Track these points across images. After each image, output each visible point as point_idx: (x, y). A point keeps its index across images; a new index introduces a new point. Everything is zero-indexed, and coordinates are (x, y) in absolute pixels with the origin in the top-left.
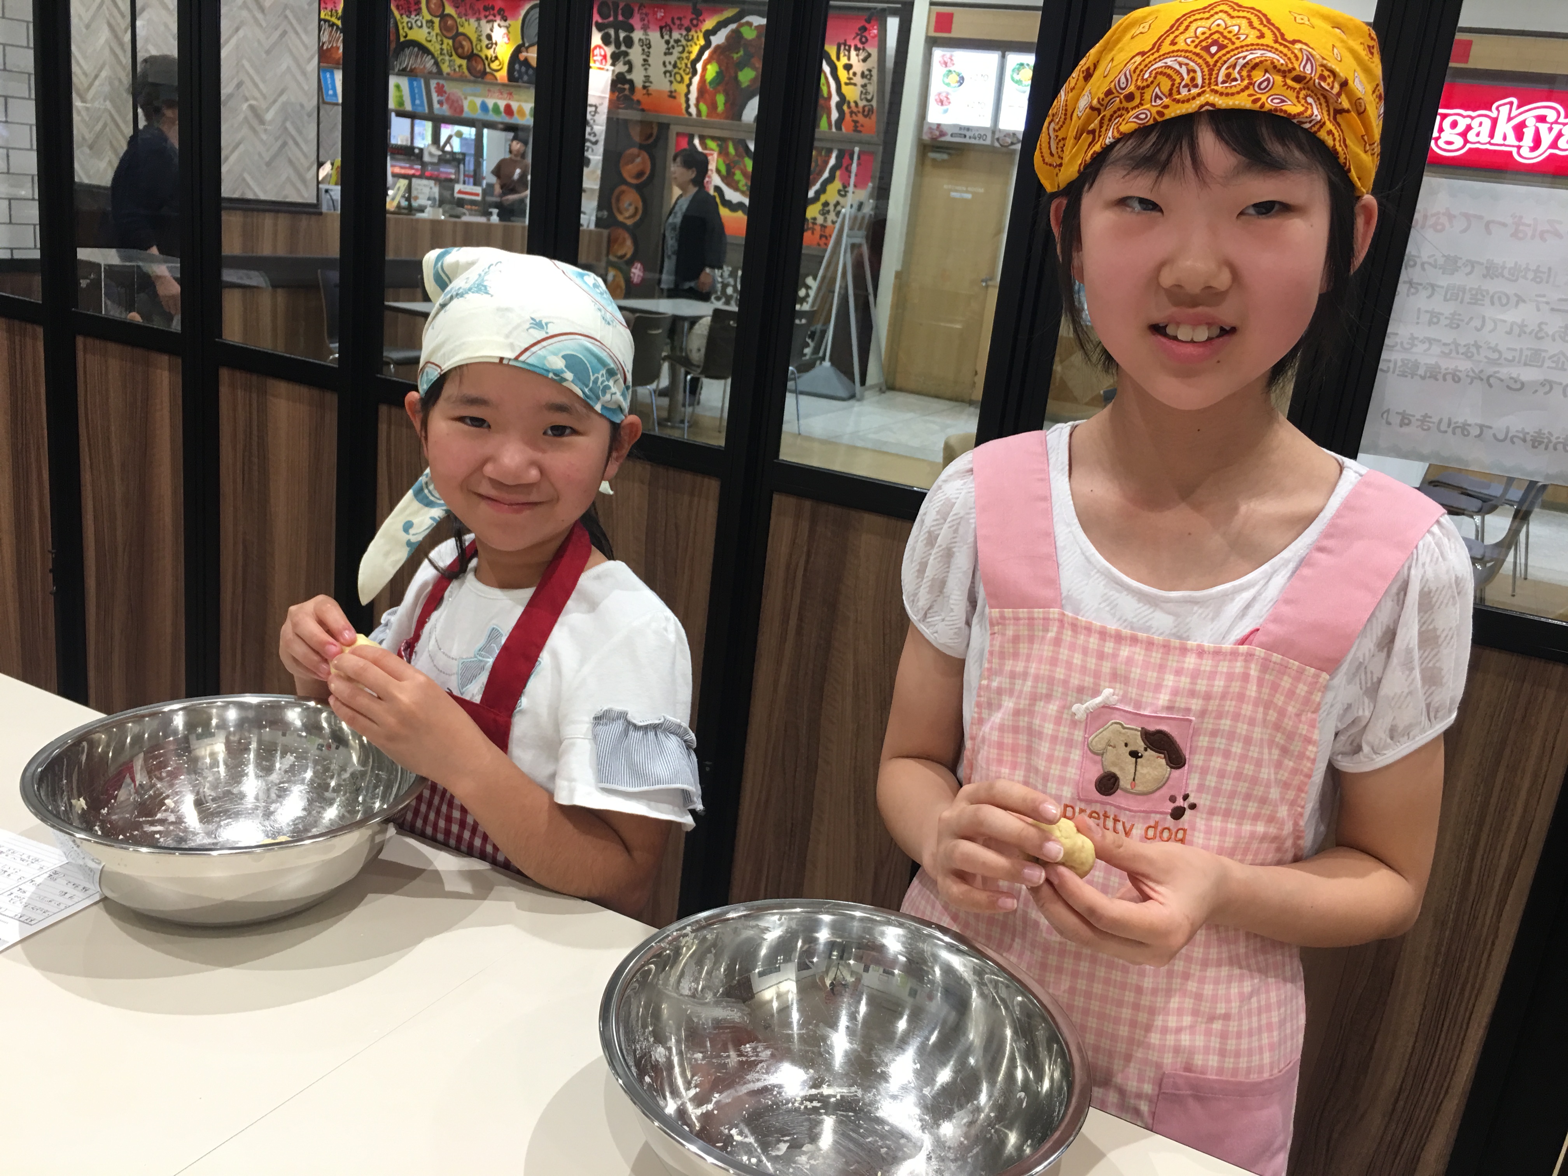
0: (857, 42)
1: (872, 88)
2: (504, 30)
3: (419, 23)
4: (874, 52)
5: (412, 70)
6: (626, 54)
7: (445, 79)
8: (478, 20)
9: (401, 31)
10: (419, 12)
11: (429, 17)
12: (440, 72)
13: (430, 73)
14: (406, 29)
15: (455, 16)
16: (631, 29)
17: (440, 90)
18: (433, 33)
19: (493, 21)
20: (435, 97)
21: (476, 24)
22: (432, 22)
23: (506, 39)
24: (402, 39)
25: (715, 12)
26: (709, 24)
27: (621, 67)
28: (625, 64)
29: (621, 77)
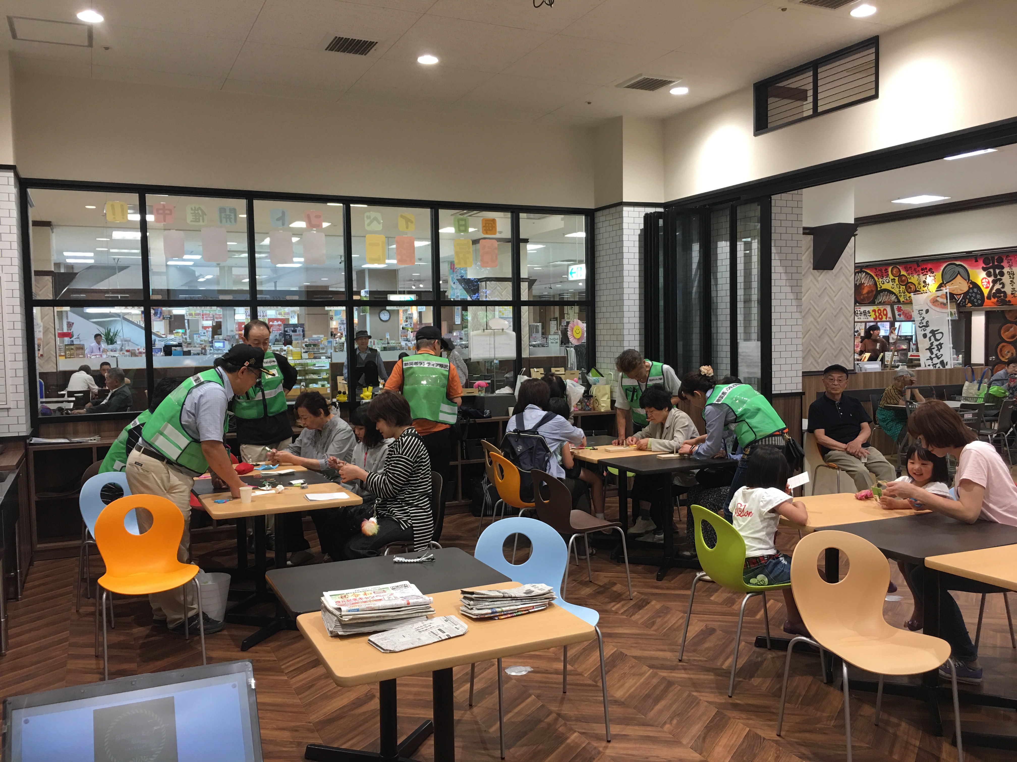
2: (933, 278)
3: (887, 281)
5: (884, 302)
6: (1001, 280)
7: (902, 304)
8: (919, 275)
9: (878, 286)
10: (887, 276)
11: (893, 277)
12: (899, 301)
13: (894, 302)
14: (881, 285)
15: (906, 275)
16: (1003, 268)
17: (899, 309)
18: (895, 284)
19: (926, 274)
20: (897, 313)
21: (917, 277)
22: (894, 279)
23: (934, 282)
24: (879, 289)
27: (998, 286)
28: (1000, 284)
29: (998, 291)
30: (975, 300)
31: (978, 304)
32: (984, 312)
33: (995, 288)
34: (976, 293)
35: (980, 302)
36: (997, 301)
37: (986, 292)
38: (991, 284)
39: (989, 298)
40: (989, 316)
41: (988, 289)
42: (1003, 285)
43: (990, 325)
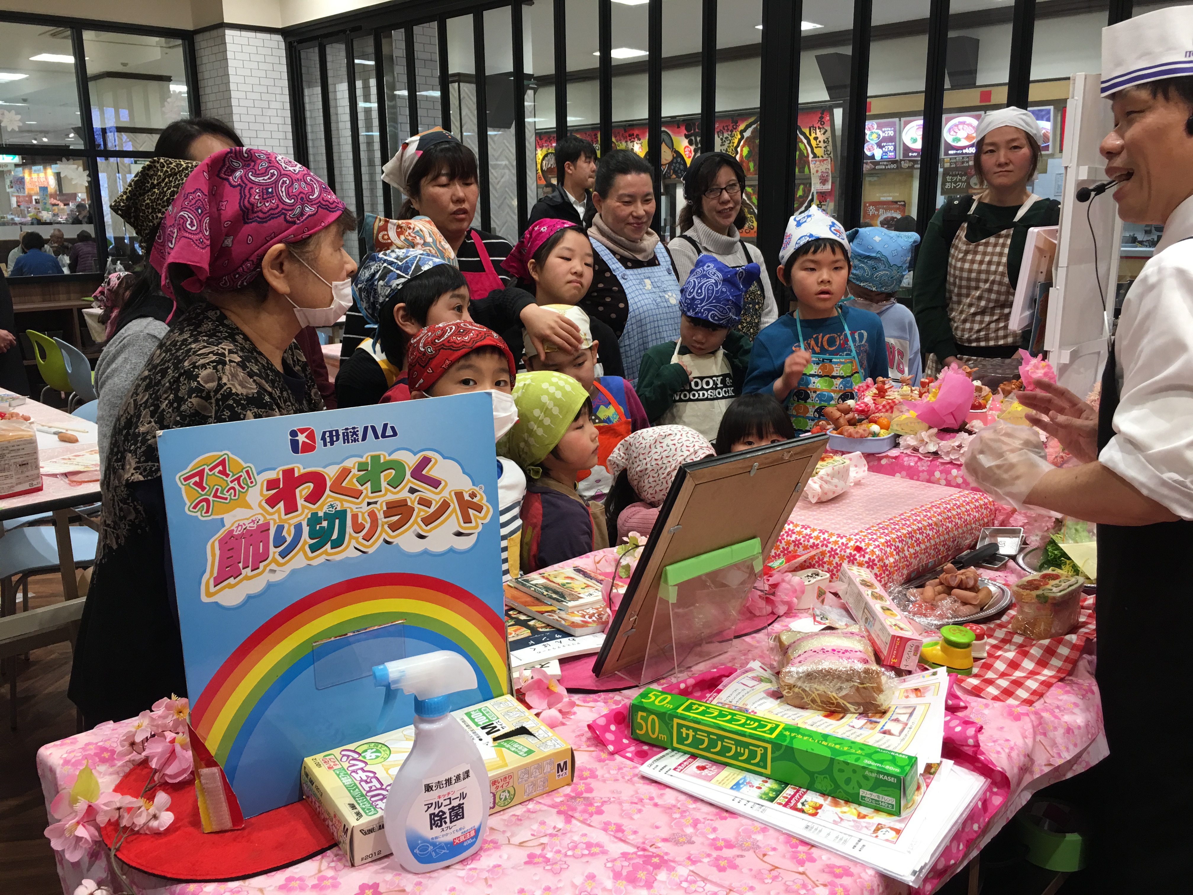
0: (819, 124)
1: (830, 148)
2: (639, 145)
4: (828, 128)
8: (626, 142)
19: (634, 141)
25: (743, 120)
26: (742, 127)
30: (679, 171)
34: (680, 163)
37: (688, 162)
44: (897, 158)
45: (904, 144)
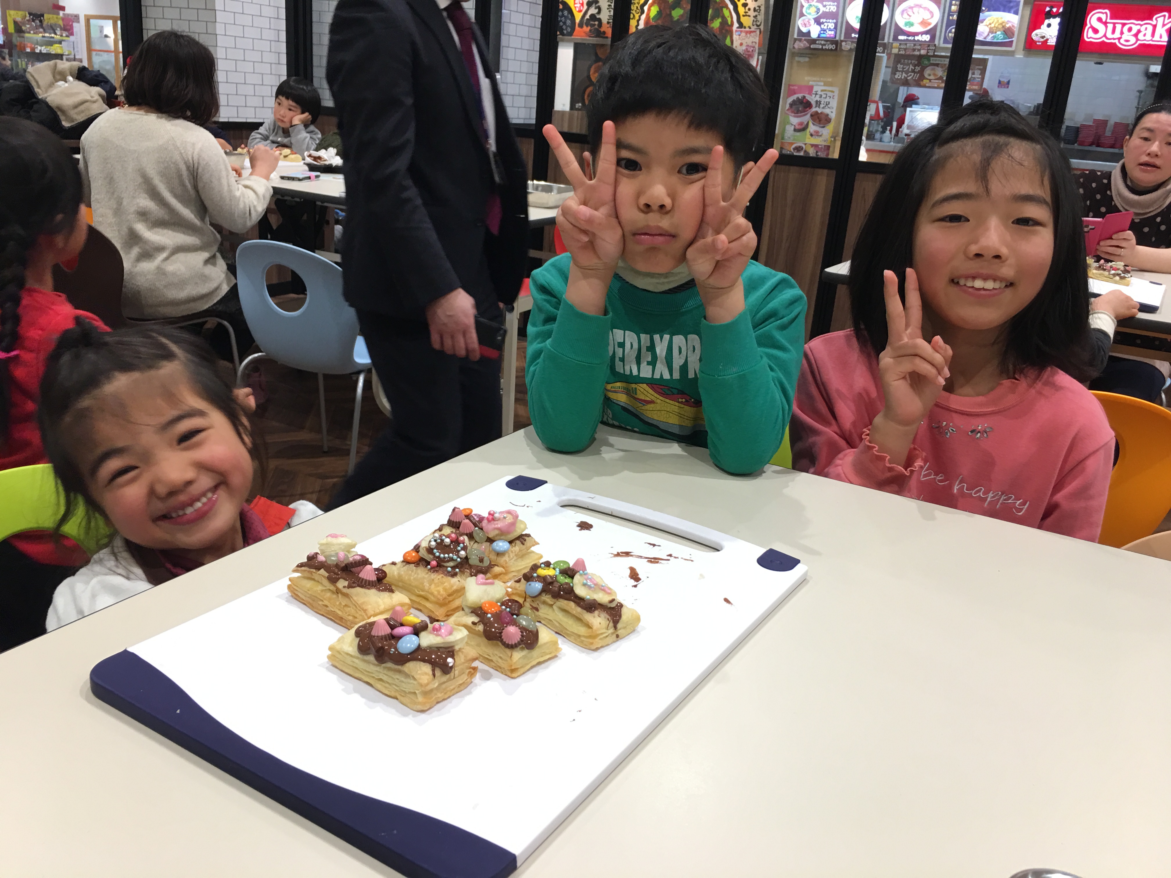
6: (597, 2)
27: (593, 11)
28: (596, 8)
29: (593, 16)
30: (564, 27)
31: (567, 32)
32: (572, 45)
33: (589, 13)
34: (566, 18)
35: (569, 30)
36: (590, 30)
37: (578, 17)
38: (585, 7)
39: (581, 25)
40: (579, 49)
41: (582, 14)
42: (599, 9)
43: (578, 62)
44: (837, 38)
45: (847, 22)
